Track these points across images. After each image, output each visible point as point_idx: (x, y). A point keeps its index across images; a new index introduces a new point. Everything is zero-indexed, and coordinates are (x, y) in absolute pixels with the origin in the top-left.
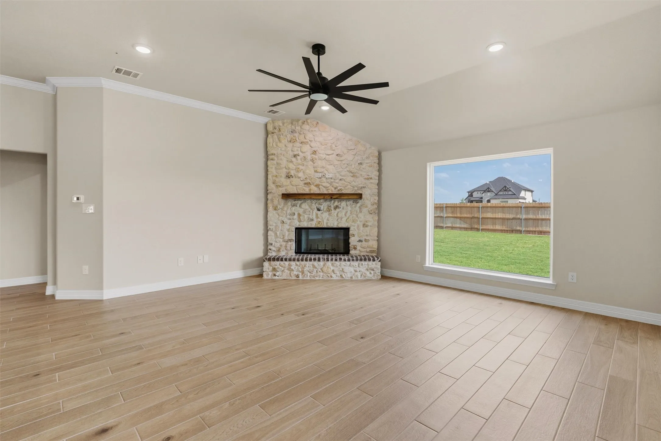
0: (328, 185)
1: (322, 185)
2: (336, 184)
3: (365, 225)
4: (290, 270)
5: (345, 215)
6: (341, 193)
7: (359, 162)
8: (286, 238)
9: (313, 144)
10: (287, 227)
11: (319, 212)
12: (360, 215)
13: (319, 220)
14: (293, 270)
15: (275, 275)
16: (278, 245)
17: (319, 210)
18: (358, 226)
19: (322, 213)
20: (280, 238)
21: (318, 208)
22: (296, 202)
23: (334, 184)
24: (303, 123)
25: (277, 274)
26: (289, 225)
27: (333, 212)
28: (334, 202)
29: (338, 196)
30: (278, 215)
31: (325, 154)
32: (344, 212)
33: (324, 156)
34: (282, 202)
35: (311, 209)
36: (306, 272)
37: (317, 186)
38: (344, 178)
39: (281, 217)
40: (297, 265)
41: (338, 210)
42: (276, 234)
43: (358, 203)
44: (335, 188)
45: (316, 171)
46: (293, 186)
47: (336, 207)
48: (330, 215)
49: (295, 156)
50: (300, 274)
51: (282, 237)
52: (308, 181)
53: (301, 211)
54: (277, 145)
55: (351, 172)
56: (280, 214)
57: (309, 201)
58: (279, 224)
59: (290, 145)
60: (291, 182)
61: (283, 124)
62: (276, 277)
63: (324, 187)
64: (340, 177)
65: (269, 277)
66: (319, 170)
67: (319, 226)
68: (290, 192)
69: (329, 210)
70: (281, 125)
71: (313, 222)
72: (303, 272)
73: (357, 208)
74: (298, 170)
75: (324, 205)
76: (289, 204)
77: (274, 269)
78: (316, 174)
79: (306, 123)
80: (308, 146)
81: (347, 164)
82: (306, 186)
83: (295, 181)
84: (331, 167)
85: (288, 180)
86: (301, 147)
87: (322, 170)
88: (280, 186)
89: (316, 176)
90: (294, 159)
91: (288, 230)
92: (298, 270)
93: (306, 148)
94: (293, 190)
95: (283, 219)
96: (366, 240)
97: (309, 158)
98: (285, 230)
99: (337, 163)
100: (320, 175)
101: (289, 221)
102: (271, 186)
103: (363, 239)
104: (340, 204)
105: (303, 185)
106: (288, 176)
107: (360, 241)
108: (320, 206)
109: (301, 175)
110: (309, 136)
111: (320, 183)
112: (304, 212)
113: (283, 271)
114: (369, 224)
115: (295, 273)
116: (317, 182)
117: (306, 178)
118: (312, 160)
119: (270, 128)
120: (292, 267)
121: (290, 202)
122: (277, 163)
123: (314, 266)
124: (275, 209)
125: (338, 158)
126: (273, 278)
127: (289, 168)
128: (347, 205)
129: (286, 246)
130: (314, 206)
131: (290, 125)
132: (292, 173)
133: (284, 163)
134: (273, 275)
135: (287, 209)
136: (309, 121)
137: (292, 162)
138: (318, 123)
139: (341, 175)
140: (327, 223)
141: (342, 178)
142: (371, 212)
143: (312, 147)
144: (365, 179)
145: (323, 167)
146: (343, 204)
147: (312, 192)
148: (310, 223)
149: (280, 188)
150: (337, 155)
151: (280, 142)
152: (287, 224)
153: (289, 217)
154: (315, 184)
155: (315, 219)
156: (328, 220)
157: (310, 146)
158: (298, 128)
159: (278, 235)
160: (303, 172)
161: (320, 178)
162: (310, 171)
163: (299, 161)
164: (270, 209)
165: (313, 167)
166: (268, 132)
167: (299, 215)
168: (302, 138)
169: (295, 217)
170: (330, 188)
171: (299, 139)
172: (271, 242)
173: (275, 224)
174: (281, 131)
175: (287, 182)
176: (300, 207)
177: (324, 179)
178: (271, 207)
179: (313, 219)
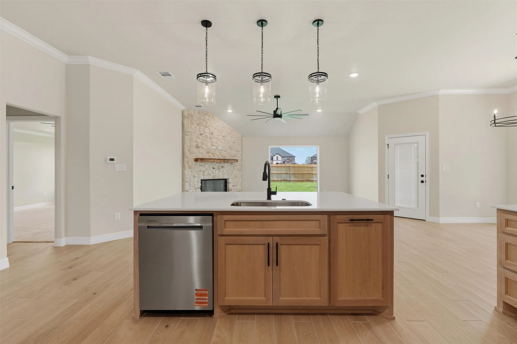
0: (218, 154)
1: (215, 154)
2: (223, 154)
3: (236, 177)
5: (227, 171)
6: (225, 159)
7: (233, 141)
8: (196, 187)
9: (211, 128)
10: (196, 179)
11: (214, 170)
12: (234, 171)
13: (214, 174)
17: (214, 168)
18: (233, 178)
19: (215, 170)
22: (202, 163)
23: (221, 153)
24: (205, 114)
26: (198, 178)
27: (222, 170)
28: (222, 164)
29: (227, 160)
30: (191, 172)
33: (216, 136)
34: (194, 163)
35: (210, 168)
37: (213, 154)
39: (193, 173)
41: (223, 168)
42: (190, 184)
44: (222, 156)
46: (200, 153)
47: (223, 167)
48: (219, 171)
49: (201, 134)
51: (194, 186)
52: (208, 151)
53: (204, 169)
54: (191, 126)
55: (230, 147)
56: (193, 171)
57: (209, 163)
58: (192, 178)
59: (198, 127)
60: (199, 151)
61: (194, 113)
63: (216, 155)
64: (225, 150)
66: (214, 144)
67: (214, 178)
68: (198, 157)
69: (219, 168)
71: (211, 176)
73: (232, 168)
74: (202, 143)
75: (216, 165)
76: (198, 165)
78: (212, 146)
79: (207, 114)
80: (208, 129)
81: (228, 142)
82: (207, 153)
83: (201, 150)
84: (220, 143)
85: (197, 149)
86: (204, 129)
87: (216, 145)
88: (193, 153)
90: (200, 136)
91: (197, 182)
93: (207, 130)
94: (200, 156)
96: (236, 185)
97: (209, 136)
99: (223, 141)
100: (214, 147)
102: (187, 153)
103: (235, 185)
104: (224, 165)
106: (197, 147)
107: (234, 186)
108: (215, 166)
109: (204, 146)
110: (209, 123)
111: (214, 152)
112: (206, 170)
114: (238, 176)
117: (207, 149)
118: (210, 138)
119: (186, 114)
121: (199, 163)
122: (191, 138)
124: (190, 168)
125: (223, 138)
127: (198, 142)
128: (227, 166)
130: (211, 166)
131: (198, 114)
132: (200, 145)
133: (194, 138)
135: (197, 168)
136: (209, 114)
137: (199, 138)
138: (213, 116)
139: (225, 148)
140: (218, 176)
142: (238, 170)
143: (210, 130)
144: (236, 151)
145: (216, 143)
147: (210, 158)
148: (209, 176)
149: (193, 155)
150: (223, 136)
151: (192, 124)
152: (196, 177)
153: (197, 173)
154: (212, 153)
155: (212, 174)
156: (219, 174)
157: (209, 129)
158: (202, 117)
159: (192, 185)
160: (206, 145)
161: (215, 149)
162: (209, 145)
163: (203, 138)
164: (187, 168)
165: (211, 143)
166: (184, 116)
167: (203, 172)
168: (205, 124)
169: (201, 173)
170: (220, 155)
171: (203, 124)
172: (187, 190)
173: (189, 178)
174: (193, 117)
175: (196, 150)
176: (204, 166)
177: (217, 150)
178: (187, 167)
179: (211, 174)
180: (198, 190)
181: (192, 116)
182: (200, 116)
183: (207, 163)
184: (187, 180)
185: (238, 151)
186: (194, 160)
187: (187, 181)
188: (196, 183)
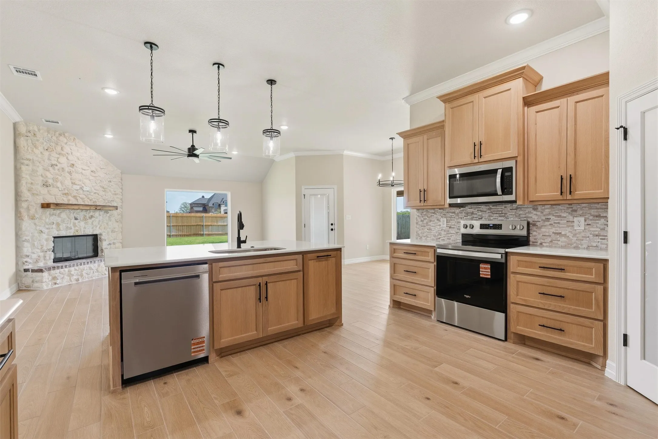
0: (84, 197)
1: (79, 197)
2: (91, 196)
3: (113, 231)
4: (70, 275)
5: (99, 224)
6: (96, 204)
7: (109, 180)
8: (45, 248)
9: (70, 157)
10: (45, 236)
11: (76, 221)
12: (110, 223)
13: (77, 228)
14: (73, 275)
15: (55, 284)
16: (35, 256)
17: (76, 219)
18: (108, 232)
19: (79, 222)
20: (38, 249)
21: (76, 217)
22: (55, 211)
23: (89, 196)
24: (60, 135)
25: (58, 282)
26: (47, 235)
27: (90, 221)
28: (90, 212)
29: (101, 207)
30: (35, 224)
31: (82, 169)
32: (97, 220)
33: (81, 171)
34: (40, 210)
35: (69, 218)
36: (85, 275)
37: (75, 197)
38: (98, 192)
39: (38, 227)
40: (75, 270)
41: (93, 219)
42: (34, 245)
43: (108, 213)
44: (91, 200)
45: (73, 183)
46: (51, 195)
47: (92, 217)
48: (86, 223)
49: (53, 165)
50: (80, 277)
51: (40, 248)
52: (66, 191)
53: (59, 220)
54: (33, 151)
55: (103, 188)
56: (38, 224)
57: (68, 211)
58: (36, 235)
59: (46, 154)
60: (48, 191)
61: (39, 130)
62: (57, 286)
63: (81, 198)
64: (95, 191)
65: (50, 287)
66: (77, 182)
67: (77, 234)
68: (48, 201)
69: (85, 219)
70: (37, 130)
71: (72, 230)
72: (82, 275)
73: (107, 218)
74: (55, 180)
75: (81, 215)
76: (48, 213)
77: (54, 278)
78: (74, 186)
79: (63, 135)
80: (65, 158)
81: (101, 181)
82: (65, 196)
83: (54, 191)
84: (87, 181)
85: (46, 189)
86: (58, 158)
87: (80, 183)
88: (37, 195)
89: (74, 188)
90: (51, 169)
91: (47, 240)
92: (77, 275)
93: (63, 160)
94: (51, 200)
95: (40, 229)
96: (114, 244)
97: (67, 169)
98: (44, 241)
99: (91, 178)
100: (78, 187)
101: (46, 231)
102: (26, 194)
103: (111, 242)
104: (94, 214)
105: (61, 195)
106: (46, 185)
107: (110, 244)
108: (78, 216)
109: (59, 185)
110: (67, 149)
111: (77, 195)
112: (63, 221)
113: (63, 278)
114: (116, 230)
115: (75, 277)
116: (74, 193)
117: (65, 189)
118: (70, 173)
119: (22, 129)
120: (72, 273)
121: (48, 211)
122: (33, 170)
123: (90, 268)
124: (33, 218)
125: (93, 174)
126: (54, 287)
127: (47, 177)
128: (100, 215)
129: (45, 257)
130: (72, 216)
131: (47, 133)
132: (50, 181)
133: (40, 170)
134: (53, 284)
135: (46, 218)
136: (66, 134)
137: (48, 170)
138: (75, 138)
139: (95, 189)
140: (84, 231)
141: (96, 191)
142: (118, 221)
143: (68, 160)
144: (113, 194)
145: (80, 181)
146: (97, 213)
147: (70, 203)
148: (68, 231)
149: (38, 197)
150: (92, 171)
151: (36, 148)
152: (44, 233)
153: (47, 226)
154: (73, 195)
155: (73, 227)
156: (85, 228)
157: (67, 158)
158: (54, 138)
159: (36, 245)
160: (61, 182)
161: (77, 190)
162: (68, 182)
163: (57, 171)
164: (26, 218)
165: (71, 179)
166: (17, 132)
167: (58, 224)
168: (59, 149)
169: (54, 226)
170: (86, 199)
171: (56, 150)
172: (28, 254)
173: (31, 235)
174: (36, 137)
175: (44, 191)
176: (59, 215)
177: (81, 192)
178: (26, 216)
179: (71, 228)
180: (48, 253)
181: (34, 134)
182: (50, 136)
183: (64, 211)
184: (27, 238)
185: (116, 194)
186: (40, 205)
187: (27, 241)
188: (45, 243)
